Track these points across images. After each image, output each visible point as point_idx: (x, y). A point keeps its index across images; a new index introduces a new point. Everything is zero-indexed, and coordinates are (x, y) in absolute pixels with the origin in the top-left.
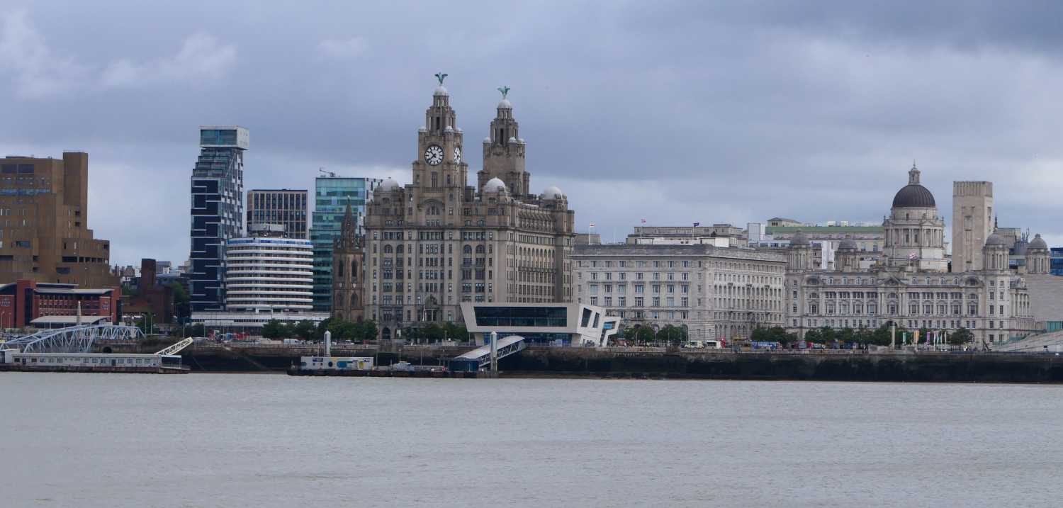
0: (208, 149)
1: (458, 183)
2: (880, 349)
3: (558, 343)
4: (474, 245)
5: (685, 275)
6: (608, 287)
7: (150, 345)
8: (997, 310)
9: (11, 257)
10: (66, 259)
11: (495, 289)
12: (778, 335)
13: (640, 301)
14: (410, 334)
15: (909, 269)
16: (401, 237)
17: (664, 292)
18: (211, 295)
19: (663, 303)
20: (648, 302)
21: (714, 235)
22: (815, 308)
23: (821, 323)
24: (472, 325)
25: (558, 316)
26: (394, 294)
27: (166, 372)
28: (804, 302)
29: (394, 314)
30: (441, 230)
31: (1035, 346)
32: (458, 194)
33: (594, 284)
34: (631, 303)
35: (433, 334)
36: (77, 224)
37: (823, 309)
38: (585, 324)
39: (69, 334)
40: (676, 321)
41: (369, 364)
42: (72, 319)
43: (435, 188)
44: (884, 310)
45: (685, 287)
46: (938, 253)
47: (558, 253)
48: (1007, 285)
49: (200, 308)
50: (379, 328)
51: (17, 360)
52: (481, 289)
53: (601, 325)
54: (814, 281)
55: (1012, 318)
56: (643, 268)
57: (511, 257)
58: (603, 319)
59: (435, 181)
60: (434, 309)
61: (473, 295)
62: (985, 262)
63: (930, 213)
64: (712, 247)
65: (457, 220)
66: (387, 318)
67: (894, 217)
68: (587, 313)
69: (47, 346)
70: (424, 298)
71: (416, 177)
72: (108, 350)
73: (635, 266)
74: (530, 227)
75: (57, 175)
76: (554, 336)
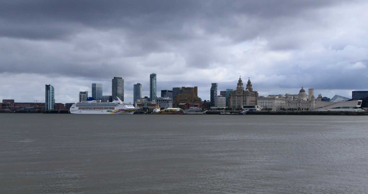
0: (213, 86)
1: (242, 90)
2: (296, 111)
3: (254, 111)
4: (244, 98)
5: (272, 101)
6: (262, 103)
7: (202, 111)
8: (313, 106)
9: (187, 100)
10: (195, 100)
11: (247, 103)
12: (284, 109)
13: (266, 105)
14: (236, 110)
15: (302, 100)
16: (235, 97)
17: (269, 104)
18: (213, 105)
19: (269, 105)
20: (267, 105)
21: (276, 96)
22: (289, 106)
23: (290, 108)
24: (243, 108)
25: (254, 107)
26: (234, 104)
27: (204, 114)
28: (287, 105)
29: (234, 107)
30: (240, 96)
31: (317, 110)
32: (242, 91)
33: (260, 103)
34: (265, 105)
35: (238, 109)
36: (196, 96)
37: (290, 106)
38: (257, 108)
39: (192, 110)
40: (271, 107)
41: (229, 113)
42: (193, 108)
43: (239, 91)
44: (298, 106)
45: (272, 103)
46: (306, 98)
47: (256, 99)
48: (314, 102)
49: (211, 106)
50: (232, 109)
51: (185, 113)
52: (245, 104)
53: (260, 108)
54: (289, 102)
55: (315, 107)
56: (266, 101)
57: (249, 99)
58: (260, 107)
59: (239, 90)
60: (240, 106)
61: (244, 104)
62: (312, 99)
63: (304, 93)
64: (275, 98)
65: (242, 95)
66: (233, 107)
67: (300, 94)
68: (258, 107)
69: (189, 111)
70: (238, 105)
71: (237, 89)
72: (197, 112)
73: (265, 100)
74: (252, 95)
75: (193, 90)
76: (253, 109)
